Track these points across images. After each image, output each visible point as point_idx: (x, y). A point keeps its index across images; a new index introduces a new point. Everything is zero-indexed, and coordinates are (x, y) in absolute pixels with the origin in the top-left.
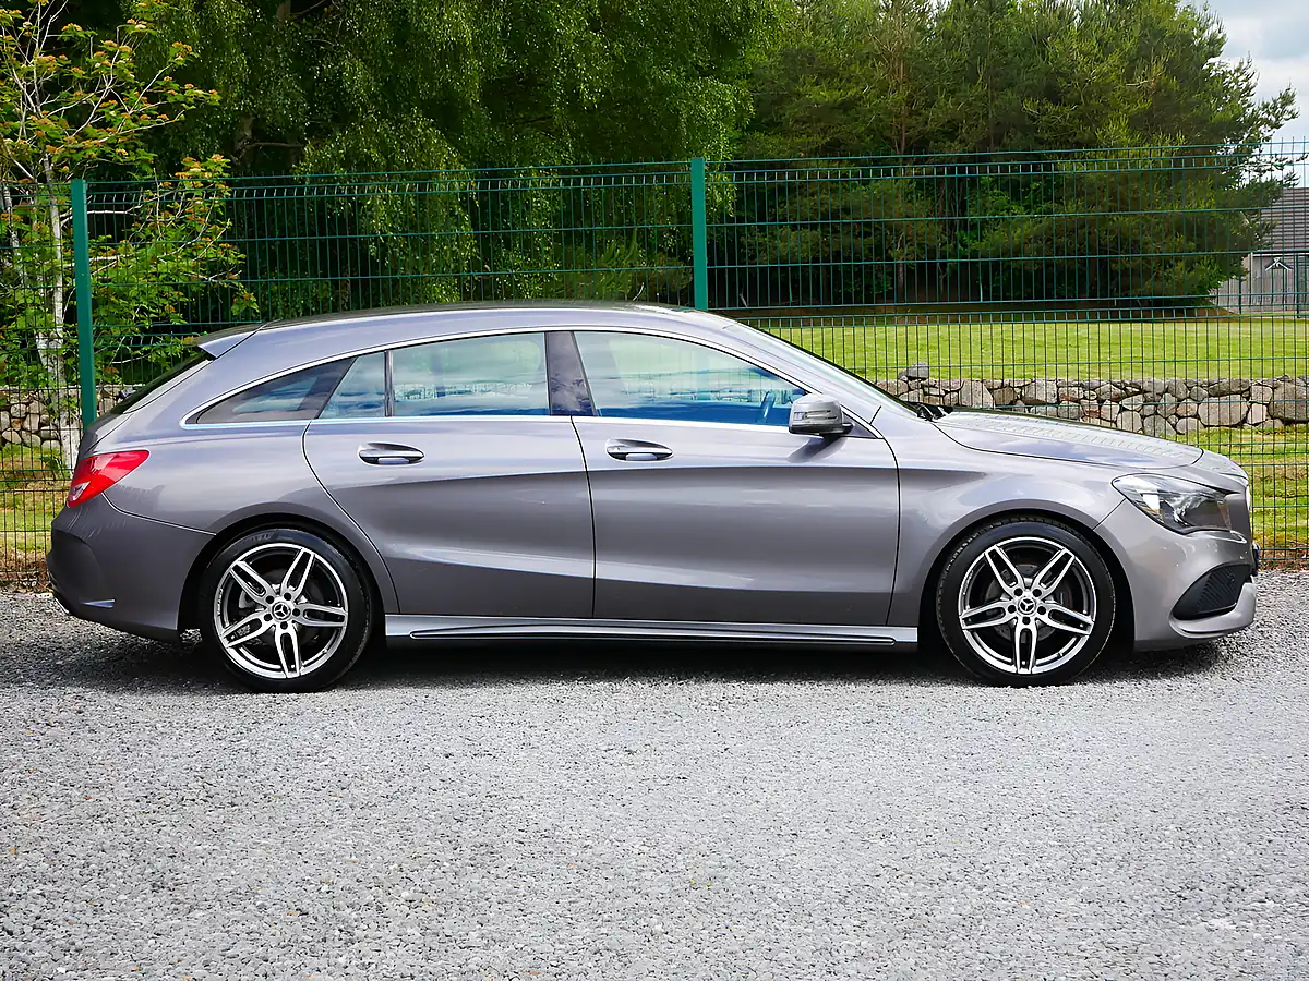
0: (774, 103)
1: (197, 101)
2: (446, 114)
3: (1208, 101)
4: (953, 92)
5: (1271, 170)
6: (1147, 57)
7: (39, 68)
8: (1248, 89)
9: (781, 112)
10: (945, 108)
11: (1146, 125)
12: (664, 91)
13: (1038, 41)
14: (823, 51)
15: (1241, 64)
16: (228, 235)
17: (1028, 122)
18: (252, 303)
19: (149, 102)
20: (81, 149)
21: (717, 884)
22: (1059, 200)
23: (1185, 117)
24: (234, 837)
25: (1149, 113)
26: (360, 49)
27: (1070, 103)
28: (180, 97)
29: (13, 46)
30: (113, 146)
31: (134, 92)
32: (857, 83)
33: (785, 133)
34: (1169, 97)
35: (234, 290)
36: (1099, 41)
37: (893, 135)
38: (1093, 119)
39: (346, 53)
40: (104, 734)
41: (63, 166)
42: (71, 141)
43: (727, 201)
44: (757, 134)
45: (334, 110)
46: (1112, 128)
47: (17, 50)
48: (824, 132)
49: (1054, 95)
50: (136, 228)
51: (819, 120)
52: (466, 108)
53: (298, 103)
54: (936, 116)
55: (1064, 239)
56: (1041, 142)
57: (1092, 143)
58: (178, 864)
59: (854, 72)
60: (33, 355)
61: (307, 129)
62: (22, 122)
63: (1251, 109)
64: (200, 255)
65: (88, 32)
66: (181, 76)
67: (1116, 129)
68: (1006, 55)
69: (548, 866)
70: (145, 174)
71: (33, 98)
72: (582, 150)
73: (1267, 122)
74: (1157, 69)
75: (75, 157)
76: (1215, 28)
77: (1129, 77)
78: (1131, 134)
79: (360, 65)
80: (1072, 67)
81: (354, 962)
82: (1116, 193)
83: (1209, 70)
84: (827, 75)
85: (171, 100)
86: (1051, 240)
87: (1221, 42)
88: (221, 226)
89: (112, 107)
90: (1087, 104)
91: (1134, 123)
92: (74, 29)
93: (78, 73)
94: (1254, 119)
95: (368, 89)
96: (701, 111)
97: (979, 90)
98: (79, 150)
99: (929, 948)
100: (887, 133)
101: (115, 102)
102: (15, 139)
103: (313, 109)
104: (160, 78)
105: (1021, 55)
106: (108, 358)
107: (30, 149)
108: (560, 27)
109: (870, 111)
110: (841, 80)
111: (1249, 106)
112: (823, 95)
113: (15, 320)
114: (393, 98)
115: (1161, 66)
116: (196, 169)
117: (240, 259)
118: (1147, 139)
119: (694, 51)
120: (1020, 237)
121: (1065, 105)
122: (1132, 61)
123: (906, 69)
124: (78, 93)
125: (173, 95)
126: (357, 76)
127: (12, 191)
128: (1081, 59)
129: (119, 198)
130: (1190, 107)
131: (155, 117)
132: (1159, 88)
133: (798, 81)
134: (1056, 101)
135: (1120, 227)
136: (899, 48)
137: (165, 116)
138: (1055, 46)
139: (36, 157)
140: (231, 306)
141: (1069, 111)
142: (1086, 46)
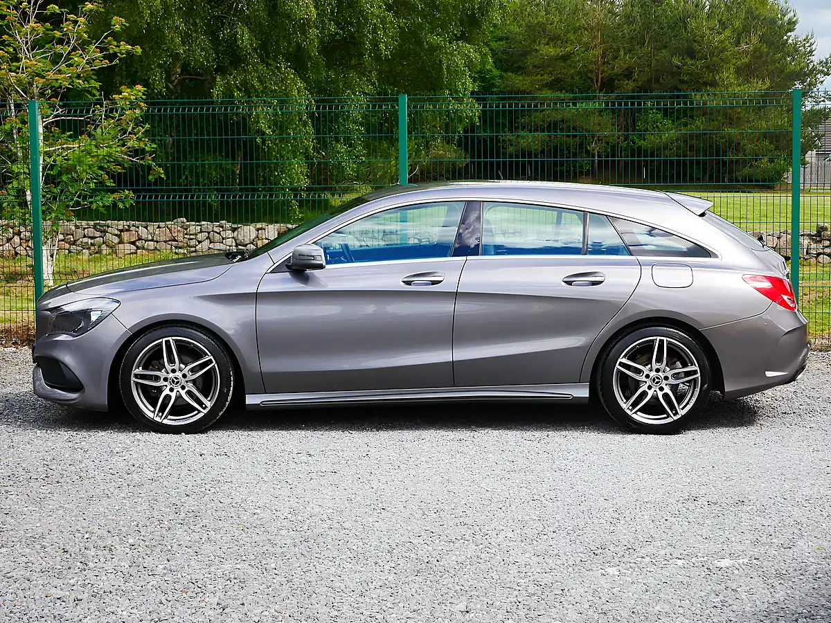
0: (521, 55)
1: (128, 52)
2: (299, 61)
3: (785, 59)
4: (630, 51)
5: (823, 101)
6: (749, 31)
7: (32, 31)
8: (811, 52)
9: (526, 61)
10: (625, 60)
11: (746, 73)
12: (434, 49)
13: (682, 21)
14: (551, 24)
15: (807, 36)
16: (146, 133)
17: (675, 70)
18: (161, 174)
19: (98, 52)
21: (321, 539)
22: (692, 117)
23: (770, 68)
24: (50, 503)
25: (748, 66)
26: (247, 21)
27: (701, 59)
28: (117, 50)
29: (16, 17)
31: (90, 46)
32: (571, 44)
33: (528, 74)
34: (761, 56)
35: (149, 167)
36: (720, 21)
37: (593, 76)
38: (713, 68)
39: (238, 24)
41: (44, 90)
42: (50, 75)
43: (475, 115)
44: (510, 74)
45: (232, 58)
46: (725, 74)
47: (19, 20)
48: (551, 73)
49: (691, 54)
50: (90, 128)
51: (548, 66)
52: (310, 58)
53: (209, 54)
54: (619, 66)
55: (694, 141)
56: (683, 82)
57: (713, 84)
58: (8, 518)
59: (570, 37)
61: (215, 70)
62: (20, 63)
63: (812, 64)
64: (129, 144)
65: (63, 10)
66: (118, 37)
67: (728, 75)
68: (662, 29)
69: (226, 525)
70: (94, 95)
71: (27, 49)
73: (822, 72)
74: (755, 39)
75: (54, 85)
76: (792, 14)
77: (738, 43)
78: (737, 79)
79: (246, 30)
80: (703, 37)
81: (79, 583)
83: (787, 40)
84: (554, 39)
85: (111, 52)
86: (687, 141)
87: (795, 23)
88: (143, 128)
89: (78, 55)
90: (711, 60)
91: (738, 71)
92: (54, 8)
93: (58, 34)
94: (814, 69)
95: (251, 45)
96: (455, 61)
97: (646, 49)
99: (428, 582)
100: (589, 75)
102: (17, 73)
103: (218, 57)
104: (106, 37)
105: (672, 29)
106: (68, 206)
107: (26, 80)
108: (368, 9)
109: (579, 61)
110: (562, 42)
111: (811, 62)
112: (551, 51)
113: (12, 182)
114: (266, 51)
115: (757, 37)
116: (126, 93)
117: (153, 148)
118: (746, 81)
119: (452, 25)
120: (667, 139)
121: (698, 60)
122: (739, 35)
123: (602, 35)
124: (56, 46)
125: (113, 49)
126: (245, 37)
128: (708, 32)
130: (774, 62)
131: (101, 61)
132: (755, 51)
133: (536, 42)
134: (693, 58)
135: (729, 134)
136: (598, 24)
137: (107, 61)
138: (693, 24)
139: (31, 84)
140: (148, 176)
141: (700, 63)
142: (711, 24)
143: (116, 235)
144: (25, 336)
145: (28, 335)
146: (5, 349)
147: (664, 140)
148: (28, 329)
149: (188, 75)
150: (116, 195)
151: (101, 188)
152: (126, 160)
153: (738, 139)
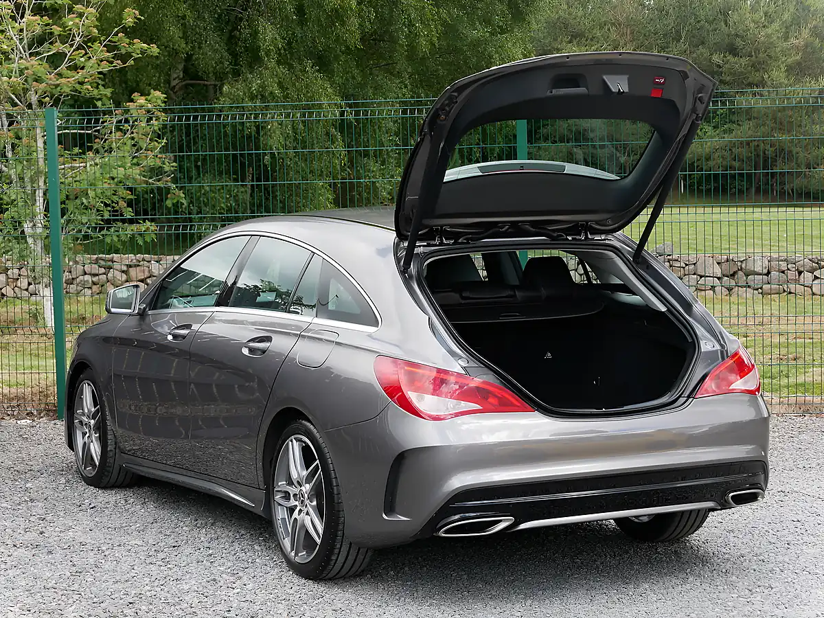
1: (143, 52)
4: (664, 48)
6: (799, 24)
7: (28, 25)
11: (797, 71)
13: (723, 13)
14: (574, 19)
16: (164, 149)
17: (716, 69)
18: (182, 198)
19: (108, 51)
20: (58, 85)
25: (799, 64)
27: (745, 56)
28: (130, 48)
29: (10, 9)
30: (81, 83)
31: (97, 44)
32: (598, 42)
34: (813, 52)
35: (168, 190)
36: (766, 14)
38: (761, 67)
40: (58, 555)
41: (45, 98)
42: (51, 79)
46: (775, 74)
47: (12, 12)
49: (733, 51)
50: (98, 143)
56: (724, 83)
57: (762, 83)
59: (595, 34)
60: (22, 237)
62: (15, 65)
64: (144, 163)
66: (131, 33)
67: (778, 74)
68: (700, 22)
71: (23, 48)
72: (417, 86)
74: (805, 33)
75: (54, 91)
77: (786, 38)
78: (788, 78)
80: (746, 31)
82: (776, 118)
84: (577, 36)
85: (123, 50)
86: (731, 149)
88: (159, 143)
89: (81, 55)
90: (756, 57)
91: (789, 69)
93: (57, 30)
97: (682, 47)
98: (57, 86)
101: (83, 52)
102: (10, 78)
104: (116, 34)
105: (710, 23)
106: (76, 239)
107: (21, 85)
110: (587, 40)
112: (574, 50)
115: (807, 31)
116: (142, 100)
117: (173, 167)
118: (797, 81)
120: (710, 148)
121: (741, 57)
122: (788, 27)
123: (632, 33)
124: (56, 44)
125: (126, 47)
126: (268, 35)
127: (9, 116)
128: (752, 25)
129: (89, 121)
131: (112, 62)
132: (806, 46)
133: (557, 40)
134: (735, 55)
135: (780, 141)
136: (627, 18)
137: (119, 62)
138: (734, 17)
139: (26, 91)
140: (166, 200)
141: (744, 61)
142: (756, 17)
143: (123, 272)
144: (43, 406)
145: (47, 404)
146: (19, 422)
147: (707, 150)
148: (47, 396)
149: (191, 80)
150: (134, 227)
151: (117, 217)
152: (138, 181)
153: (789, 147)
